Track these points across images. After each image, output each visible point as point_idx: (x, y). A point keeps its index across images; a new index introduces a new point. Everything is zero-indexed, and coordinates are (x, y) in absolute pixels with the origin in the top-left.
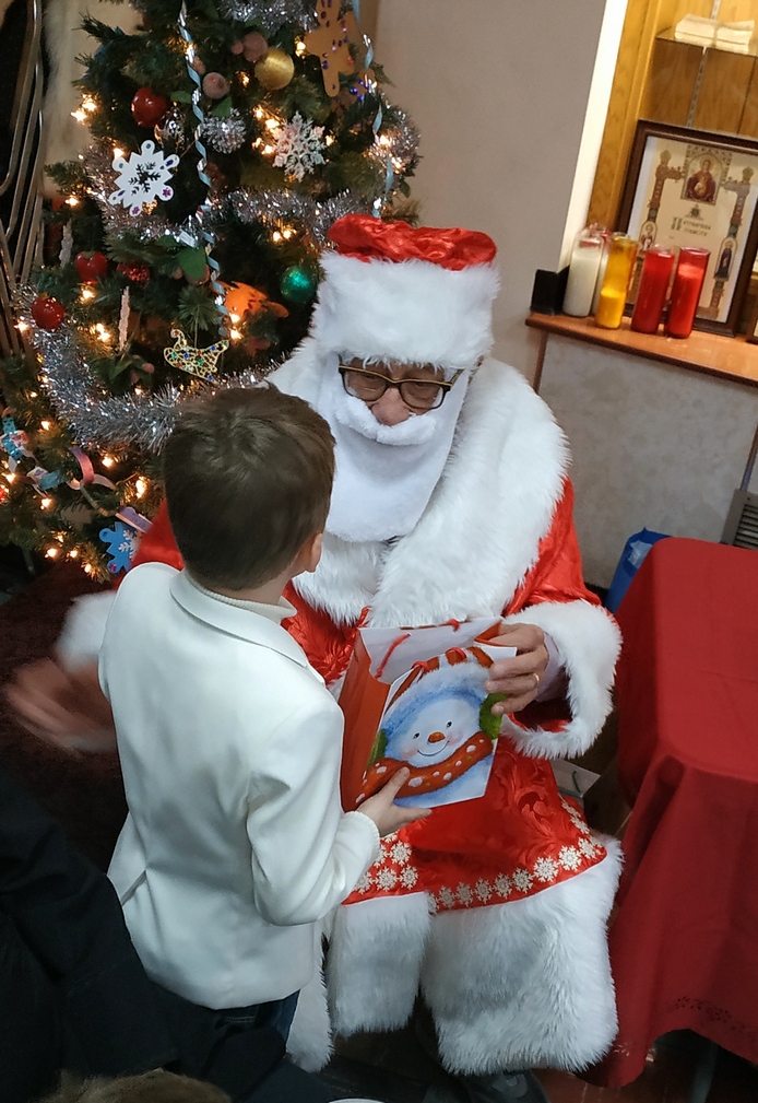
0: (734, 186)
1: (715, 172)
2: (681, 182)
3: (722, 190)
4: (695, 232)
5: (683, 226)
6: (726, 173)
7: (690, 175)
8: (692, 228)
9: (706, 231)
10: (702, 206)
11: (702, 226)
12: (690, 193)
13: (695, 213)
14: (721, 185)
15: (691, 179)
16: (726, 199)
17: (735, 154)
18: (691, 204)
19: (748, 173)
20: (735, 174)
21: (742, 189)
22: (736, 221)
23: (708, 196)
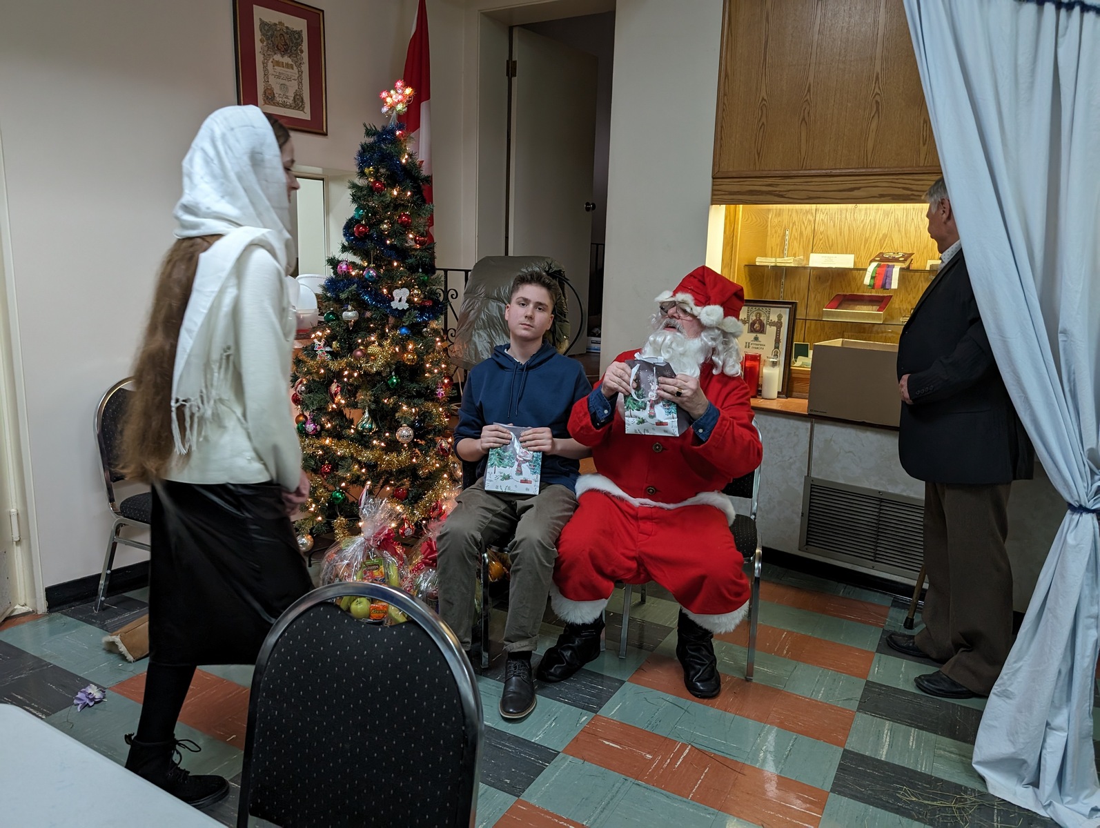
0: (772, 324)
1: (763, 318)
2: (747, 324)
3: (768, 326)
4: (757, 348)
5: (751, 346)
6: (768, 318)
7: (751, 321)
8: (755, 346)
9: (762, 347)
10: (759, 335)
11: (761, 345)
12: (752, 330)
13: (756, 339)
14: (767, 324)
15: (751, 323)
16: (771, 330)
17: (772, 309)
18: (754, 335)
19: (780, 317)
20: (774, 318)
21: (778, 325)
22: (777, 341)
23: (762, 330)
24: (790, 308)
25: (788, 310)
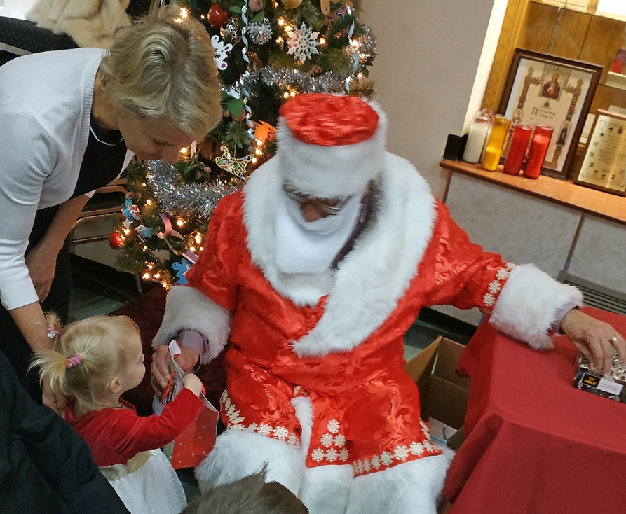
0: (570, 90)
1: (560, 81)
2: (540, 86)
3: (564, 92)
4: (546, 116)
5: (539, 113)
6: (567, 81)
7: (545, 83)
9: (552, 116)
10: (552, 101)
11: (551, 113)
12: (545, 93)
13: (547, 105)
14: (563, 89)
15: (545, 85)
16: (566, 97)
17: (573, 71)
18: (545, 100)
19: (580, 83)
20: (573, 82)
21: (576, 92)
22: (571, 112)
23: (555, 96)
24: (594, 74)
25: (591, 75)
